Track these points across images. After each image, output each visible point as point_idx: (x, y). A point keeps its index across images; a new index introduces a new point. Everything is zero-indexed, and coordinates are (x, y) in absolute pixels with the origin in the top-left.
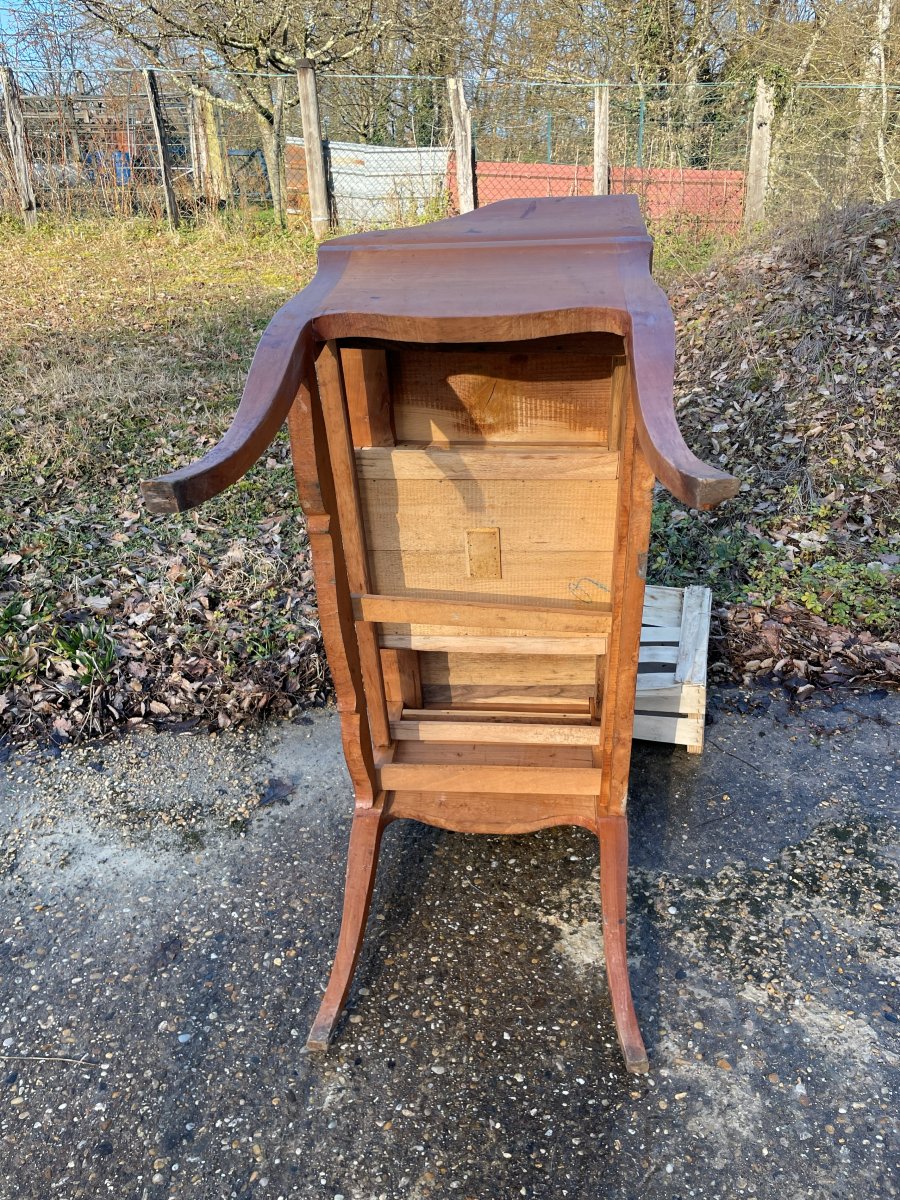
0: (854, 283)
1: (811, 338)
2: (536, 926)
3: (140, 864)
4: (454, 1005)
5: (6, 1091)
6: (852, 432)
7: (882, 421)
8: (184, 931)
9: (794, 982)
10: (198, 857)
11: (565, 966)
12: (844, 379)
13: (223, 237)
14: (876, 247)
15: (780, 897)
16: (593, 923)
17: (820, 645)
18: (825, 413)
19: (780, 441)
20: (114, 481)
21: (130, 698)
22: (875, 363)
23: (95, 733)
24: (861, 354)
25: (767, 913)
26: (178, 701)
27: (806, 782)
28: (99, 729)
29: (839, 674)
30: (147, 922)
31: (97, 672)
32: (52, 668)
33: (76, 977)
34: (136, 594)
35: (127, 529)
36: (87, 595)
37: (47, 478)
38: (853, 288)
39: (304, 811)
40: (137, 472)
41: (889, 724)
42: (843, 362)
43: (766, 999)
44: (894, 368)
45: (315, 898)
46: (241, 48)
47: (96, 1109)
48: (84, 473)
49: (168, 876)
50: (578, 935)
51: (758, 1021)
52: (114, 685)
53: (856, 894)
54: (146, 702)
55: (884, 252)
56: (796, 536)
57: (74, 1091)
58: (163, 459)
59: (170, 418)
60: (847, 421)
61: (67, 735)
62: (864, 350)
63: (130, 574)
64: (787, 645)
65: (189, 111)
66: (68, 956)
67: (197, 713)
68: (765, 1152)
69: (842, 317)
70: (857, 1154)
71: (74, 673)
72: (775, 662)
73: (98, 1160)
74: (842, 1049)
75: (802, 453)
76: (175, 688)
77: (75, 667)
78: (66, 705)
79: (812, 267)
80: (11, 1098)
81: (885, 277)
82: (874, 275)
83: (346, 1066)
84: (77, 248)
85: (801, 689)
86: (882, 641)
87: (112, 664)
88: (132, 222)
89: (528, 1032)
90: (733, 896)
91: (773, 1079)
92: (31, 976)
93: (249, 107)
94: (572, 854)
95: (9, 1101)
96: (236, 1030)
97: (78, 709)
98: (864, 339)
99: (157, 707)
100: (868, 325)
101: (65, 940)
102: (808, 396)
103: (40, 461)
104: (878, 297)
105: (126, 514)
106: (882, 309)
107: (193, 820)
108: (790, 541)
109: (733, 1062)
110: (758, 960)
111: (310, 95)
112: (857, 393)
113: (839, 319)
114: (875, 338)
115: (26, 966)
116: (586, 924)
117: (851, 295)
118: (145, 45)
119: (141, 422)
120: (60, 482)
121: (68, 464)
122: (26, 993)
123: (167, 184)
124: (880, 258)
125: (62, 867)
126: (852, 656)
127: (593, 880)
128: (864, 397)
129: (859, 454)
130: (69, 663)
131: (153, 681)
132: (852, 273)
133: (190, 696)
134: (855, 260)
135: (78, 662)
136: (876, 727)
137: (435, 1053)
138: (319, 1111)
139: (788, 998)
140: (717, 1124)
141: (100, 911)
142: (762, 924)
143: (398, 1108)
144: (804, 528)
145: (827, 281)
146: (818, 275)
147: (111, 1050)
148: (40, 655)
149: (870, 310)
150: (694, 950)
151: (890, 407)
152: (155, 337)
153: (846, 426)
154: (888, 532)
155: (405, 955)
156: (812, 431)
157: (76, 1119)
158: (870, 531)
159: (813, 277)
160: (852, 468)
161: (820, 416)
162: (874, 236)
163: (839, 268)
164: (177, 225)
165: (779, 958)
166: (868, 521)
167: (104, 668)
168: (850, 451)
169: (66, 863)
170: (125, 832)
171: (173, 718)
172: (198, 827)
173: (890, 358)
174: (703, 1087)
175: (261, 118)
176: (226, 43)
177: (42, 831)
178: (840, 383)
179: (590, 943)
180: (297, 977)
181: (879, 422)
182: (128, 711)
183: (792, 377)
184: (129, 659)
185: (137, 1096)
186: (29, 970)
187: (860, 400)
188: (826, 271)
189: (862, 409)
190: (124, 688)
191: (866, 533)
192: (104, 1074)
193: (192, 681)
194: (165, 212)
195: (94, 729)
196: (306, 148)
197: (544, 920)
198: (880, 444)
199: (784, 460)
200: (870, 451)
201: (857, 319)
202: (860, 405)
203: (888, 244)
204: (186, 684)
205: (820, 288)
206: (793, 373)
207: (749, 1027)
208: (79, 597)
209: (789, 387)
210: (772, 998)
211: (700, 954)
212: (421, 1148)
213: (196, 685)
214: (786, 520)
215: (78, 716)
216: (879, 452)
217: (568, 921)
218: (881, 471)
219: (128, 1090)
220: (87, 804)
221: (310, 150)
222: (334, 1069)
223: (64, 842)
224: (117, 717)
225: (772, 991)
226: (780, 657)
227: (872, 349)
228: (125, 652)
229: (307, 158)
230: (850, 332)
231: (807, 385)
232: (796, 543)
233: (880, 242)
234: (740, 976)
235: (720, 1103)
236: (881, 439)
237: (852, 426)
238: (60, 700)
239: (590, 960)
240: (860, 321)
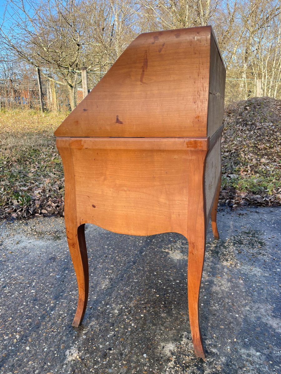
0: (241, 117)
1: (230, 130)
2: (162, 252)
3: (41, 243)
4: (139, 268)
5: (2, 289)
6: (244, 151)
7: (251, 149)
8: (56, 256)
9: (237, 261)
10: (58, 242)
11: (171, 260)
12: (240, 139)
13: (57, 115)
14: (247, 109)
15: (231, 245)
16: (178, 251)
17: (238, 196)
18: (236, 147)
19: (223, 154)
20: (28, 163)
21: (36, 209)
22: (248, 135)
23: (24, 217)
24: (244, 133)
25: (228, 248)
26: (50, 209)
27: (237, 224)
28: (26, 216)
29: (244, 203)
30: (44, 254)
31: (25, 203)
32: (11, 202)
33: (23, 265)
34: (36, 187)
35: (33, 173)
36: (20, 187)
37: (7, 162)
38: (241, 118)
39: (91, 232)
40: (35, 161)
41: (259, 213)
42: (240, 135)
43: (230, 264)
44: (254, 136)
45: (95, 249)
46: (64, 67)
47: (32, 292)
48: (19, 161)
49: (50, 245)
50: (175, 253)
51: (228, 269)
52: (30, 206)
53: (253, 245)
54: (40, 210)
55: (249, 110)
56: (229, 175)
57: (24, 288)
58: (43, 158)
59: (44, 150)
60: (241, 149)
61: (16, 218)
62: (245, 132)
63: (34, 182)
64: (229, 196)
65: (47, 85)
66: (20, 262)
67: (56, 213)
68: (233, 294)
69: (239, 125)
70: (259, 294)
71: (18, 204)
72: (226, 201)
73: (33, 302)
74: (252, 273)
75: (230, 157)
76: (49, 206)
77: (18, 202)
78: (15, 211)
79: (229, 114)
80: (4, 290)
81: (249, 116)
82: (247, 115)
83: (108, 280)
84: (13, 116)
85: (234, 206)
86: (256, 195)
87: (30, 201)
88: (30, 111)
89: (162, 272)
90: (218, 245)
91: (233, 279)
92: (9, 266)
93: (66, 84)
94: (171, 238)
95: (4, 291)
96: (74, 274)
97: (19, 211)
98: (245, 129)
99: (43, 211)
100: (246, 126)
101: (19, 259)
102: (230, 143)
103: (5, 158)
104: (248, 120)
105: (32, 169)
106: (250, 123)
107: (57, 234)
108: (228, 176)
109: (221, 277)
110: (226, 257)
111: (85, 77)
112: (244, 142)
113: (238, 125)
114: (248, 129)
115: (7, 264)
116: (176, 251)
117: (241, 120)
118: (35, 65)
119: (35, 151)
120: (11, 163)
121: (13, 159)
122: (8, 269)
123: (41, 100)
124: (248, 111)
125: (17, 244)
126: (248, 198)
127: (178, 243)
128: (246, 143)
129: (246, 157)
130: (16, 201)
131: (43, 205)
132: (241, 115)
133: (54, 208)
134: (241, 111)
135: (19, 200)
136: (256, 213)
137: (134, 277)
138: (100, 289)
139: (236, 264)
140: (218, 288)
141: (30, 252)
142: (227, 250)
143: (124, 288)
144: (232, 173)
145: (234, 117)
146: (231, 115)
147: (35, 280)
148: (7, 199)
149: (246, 123)
150: (208, 256)
151: (253, 145)
152: (39, 134)
153: (242, 150)
154: (255, 174)
155: (124, 259)
156: (232, 152)
157: (25, 294)
158: (250, 174)
159: (230, 116)
160: (244, 160)
161: (234, 148)
162: (246, 106)
163: (237, 114)
164: (44, 112)
165: (232, 256)
166: (249, 172)
167: (27, 202)
168: (243, 156)
169: (18, 243)
170: (36, 237)
171: (49, 214)
172: (59, 235)
173: (252, 134)
174: (213, 282)
175: (69, 87)
176: (60, 66)
177: (10, 237)
178: (239, 140)
179: (178, 255)
180: (92, 264)
181: (250, 149)
182: (35, 212)
183: (225, 139)
184: (35, 200)
185: (44, 288)
186: (8, 265)
187: (245, 144)
188: (233, 114)
189: (246, 146)
190: (33, 206)
191: (249, 174)
192: (34, 285)
193: (55, 203)
194: (40, 108)
195: (24, 216)
196: (83, 91)
197: (164, 251)
198: (251, 154)
199: (225, 159)
200: (248, 156)
201: (242, 125)
202: (245, 145)
203: (250, 108)
204: (53, 204)
205: (232, 118)
206: (226, 138)
207: (225, 270)
208: (19, 187)
209: (225, 142)
210: (231, 264)
211: (210, 257)
212: (132, 295)
213: (56, 204)
214: (226, 172)
215: (19, 213)
216: (251, 156)
217: (171, 251)
218: (252, 161)
219: (41, 287)
220: (23, 232)
221: (84, 92)
222: (105, 281)
223: (17, 239)
224: (32, 213)
225: (231, 263)
226: (227, 199)
227: (247, 132)
228: (34, 198)
229: (84, 94)
230: (241, 128)
231: (230, 141)
232: (230, 177)
233: (248, 108)
234: (222, 260)
235: (219, 284)
236: (252, 153)
237: (243, 150)
238: (14, 209)
239: (178, 258)
240: (244, 126)
